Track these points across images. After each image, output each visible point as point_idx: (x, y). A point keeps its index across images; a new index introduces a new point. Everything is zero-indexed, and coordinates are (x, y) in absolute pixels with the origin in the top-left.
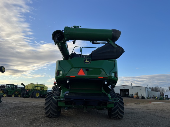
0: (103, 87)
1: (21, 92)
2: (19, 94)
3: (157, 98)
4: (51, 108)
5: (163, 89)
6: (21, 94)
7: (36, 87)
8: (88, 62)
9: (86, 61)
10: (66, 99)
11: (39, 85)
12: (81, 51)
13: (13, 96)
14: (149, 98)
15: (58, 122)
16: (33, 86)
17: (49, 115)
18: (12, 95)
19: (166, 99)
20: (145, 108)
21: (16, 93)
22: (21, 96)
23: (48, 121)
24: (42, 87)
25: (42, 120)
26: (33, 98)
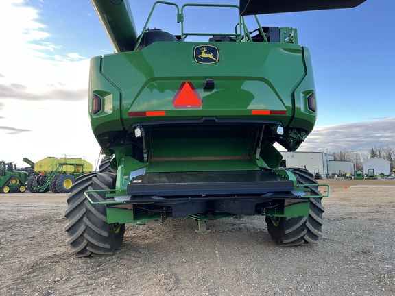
0: (259, 151)
1: (26, 180)
2: (22, 184)
3: (348, 175)
4: (87, 227)
5: (357, 155)
6: (25, 186)
7: (61, 165)
8: (211, 56)
9: (204, 55)
10: (134, 197)
11: (71, 159)
12: (180, 18)
13: (7, 189)
14: (330, 178)
15: (114, 271)
16: (55, 163)
17: (85, 247)
18: (3, 187)
19: (370, 177)
20: (344, 202)
21: (14, 182)
22: (26, 189)
23: (81, 273)
24: (79, 165)
25: (59, 268)
26: (56, 192)
